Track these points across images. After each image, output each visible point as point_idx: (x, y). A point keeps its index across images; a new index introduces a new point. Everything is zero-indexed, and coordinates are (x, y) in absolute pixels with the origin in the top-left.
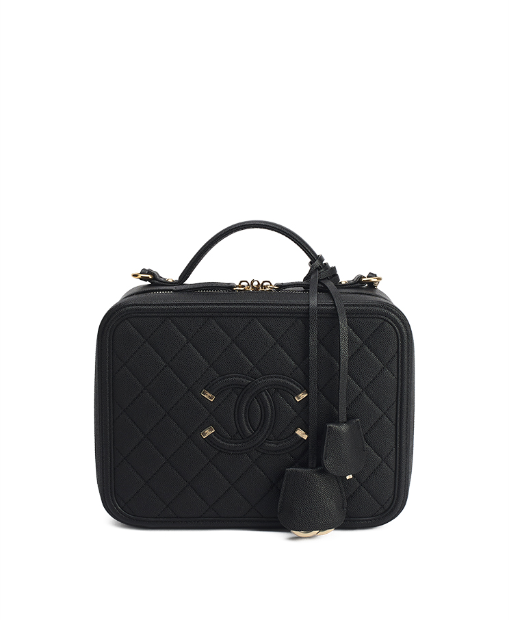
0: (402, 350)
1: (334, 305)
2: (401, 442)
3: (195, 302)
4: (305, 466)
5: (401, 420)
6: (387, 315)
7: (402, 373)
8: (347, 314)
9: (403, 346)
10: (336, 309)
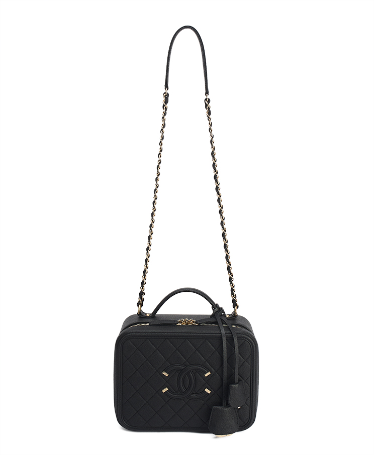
0: (253, 353)
1: (231, 333)
2: (252, 394)
3: (160, 331)
4: (221, 405)
5: (253, 384)
6: (246, 338)
7: (253, 363)
8: (226, 337)
9: (253, 352)
10: (232, 336)
